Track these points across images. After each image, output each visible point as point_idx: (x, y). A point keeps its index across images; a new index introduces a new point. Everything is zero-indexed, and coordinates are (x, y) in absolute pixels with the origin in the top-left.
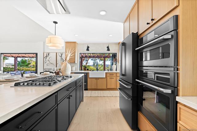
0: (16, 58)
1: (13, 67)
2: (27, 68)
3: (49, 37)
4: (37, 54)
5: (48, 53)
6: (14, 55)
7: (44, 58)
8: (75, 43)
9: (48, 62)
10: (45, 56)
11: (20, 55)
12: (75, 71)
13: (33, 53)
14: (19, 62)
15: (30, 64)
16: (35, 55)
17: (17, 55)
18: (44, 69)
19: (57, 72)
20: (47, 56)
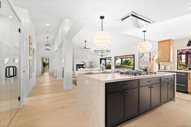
0: (122, 59)
1: (120, 65)
2: (128, 66)
3: (140, 43)
4: (134, 55)
5: (143, 54)
6: (121, 57)
7: (139, 58)
8: (170, 40)
9: (142, 61)
10: (140, 56)
11: (124, 57)
12: (170, 70)
13: (132, 55)
14: (124, 62)
15: (131, 63)
16: (133, 56)
17: (122, 57)
18: (139, 67)
19: (145, 69)
20: (141, 56)
